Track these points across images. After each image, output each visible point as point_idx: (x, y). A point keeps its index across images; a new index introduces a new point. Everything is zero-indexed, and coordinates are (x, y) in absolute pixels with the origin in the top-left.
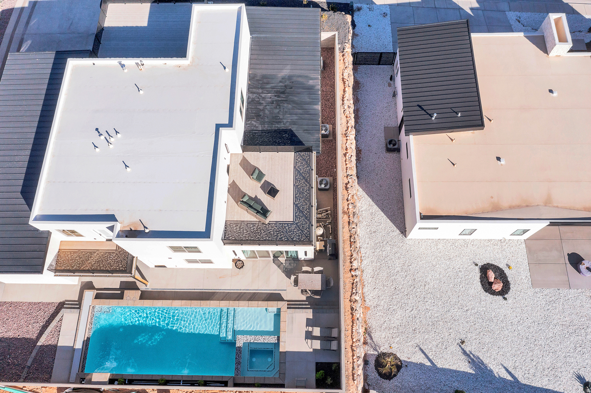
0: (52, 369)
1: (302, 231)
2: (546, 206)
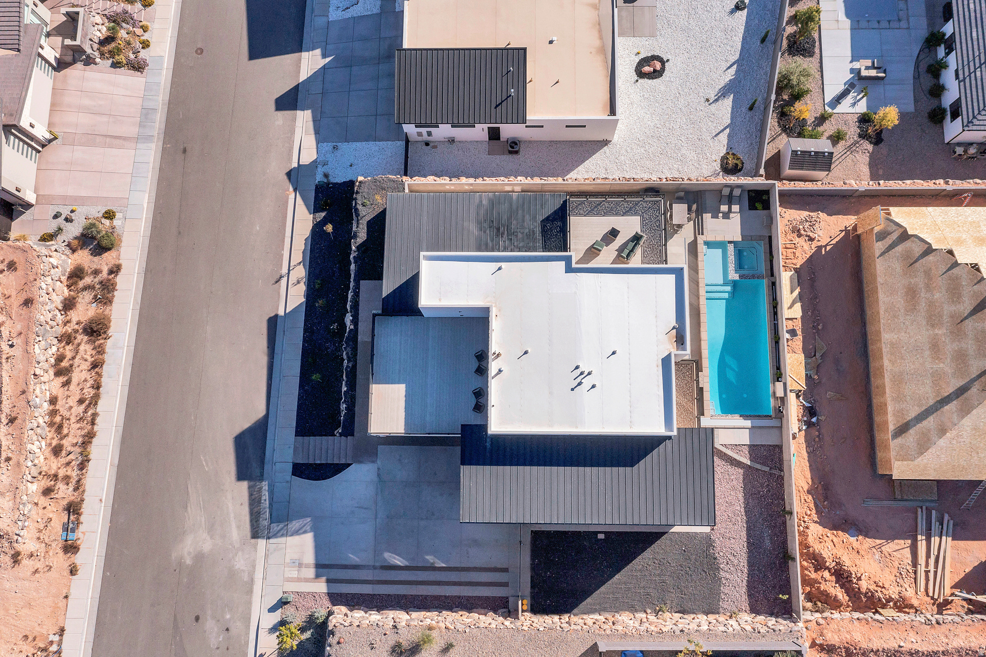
0: (770, 445)
1: (650, 208)
2: (599, 9)
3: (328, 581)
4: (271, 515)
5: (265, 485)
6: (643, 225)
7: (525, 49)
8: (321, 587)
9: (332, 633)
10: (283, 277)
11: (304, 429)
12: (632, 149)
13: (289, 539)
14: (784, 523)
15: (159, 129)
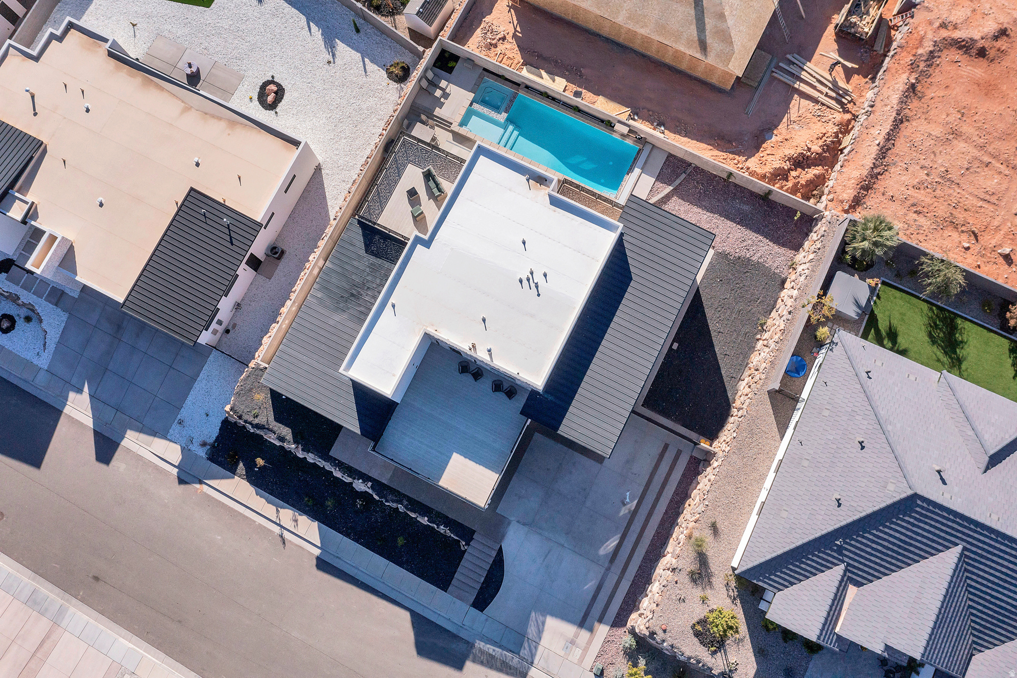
0: (665, 163)
2: (191, 107)
3: (600, 621)
4: (511, 651)
5: (480, 644)
6: (418, 165)
7: (192, 189)
8: (603, 630)
9: (653, 634)
10: (282, 534)
11: (442, 580)
12: (337, 149)
13: (543, 642)
14: (736, 185)
15: (58, 595)
